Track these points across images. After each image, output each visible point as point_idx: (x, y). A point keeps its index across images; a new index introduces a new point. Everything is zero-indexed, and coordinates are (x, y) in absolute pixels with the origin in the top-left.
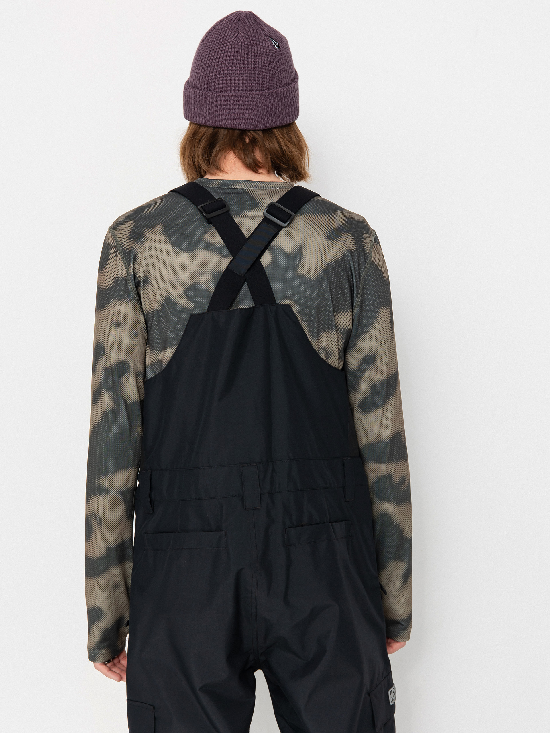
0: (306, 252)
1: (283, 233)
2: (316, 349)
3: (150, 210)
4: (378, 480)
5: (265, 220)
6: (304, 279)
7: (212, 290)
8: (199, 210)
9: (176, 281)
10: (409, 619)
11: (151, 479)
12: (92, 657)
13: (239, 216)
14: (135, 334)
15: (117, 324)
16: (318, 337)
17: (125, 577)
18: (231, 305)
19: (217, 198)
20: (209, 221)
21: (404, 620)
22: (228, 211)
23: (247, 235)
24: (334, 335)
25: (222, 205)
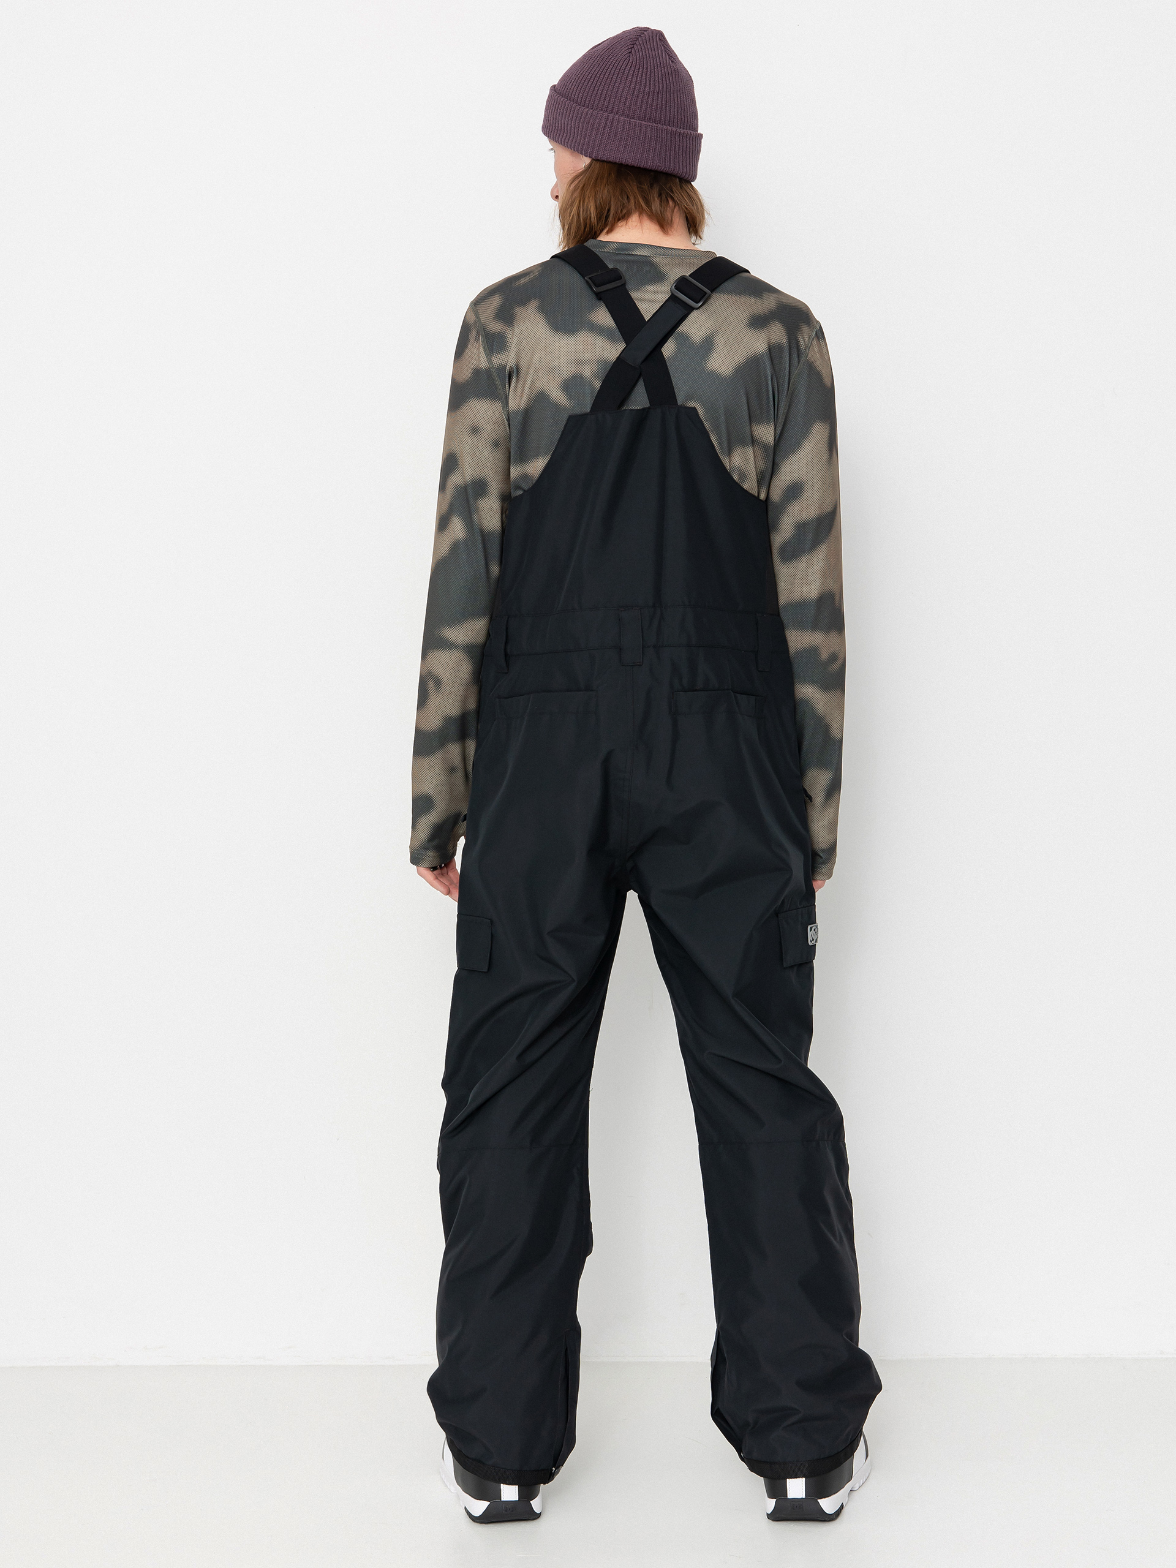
0: (719, 341)
1: (694, 315)
2: (728, 467)
3: (524, 281)
4: (799, 653)
5: (673, 298)
6: (714, 375)
7: (597, 385)
8: (587, 282)
9: (552, 371)
10: (832, 849)
11: (507, 628)
12: (415, 860)
13: (637, 289)
14: (496, 444)
15: (475, 430)
16: (729, 453)
17: (464, 758)
18: (623, 403)
19: (611, 266)
20: (599, 297)
21: (823, 851)
22: (624, 285)
23: (647, 318)
24: (750, 451)
25: (616, 276)
